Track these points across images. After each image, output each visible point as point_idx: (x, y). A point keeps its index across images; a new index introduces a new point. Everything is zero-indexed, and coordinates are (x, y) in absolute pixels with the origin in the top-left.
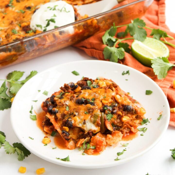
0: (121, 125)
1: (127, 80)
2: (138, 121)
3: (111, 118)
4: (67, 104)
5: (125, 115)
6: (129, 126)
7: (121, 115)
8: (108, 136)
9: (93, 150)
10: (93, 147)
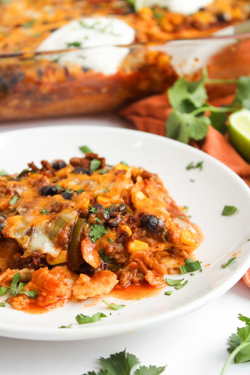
0: (123, 260)
1: (192, 181)
2: (171, 263)
3: (99, 237)
4: (20, 191)
5: (140, 238)
6: (144, 267)
7: (128, 234)
8: (80, 278)
9: (28, 301)
10: (32, 294)
